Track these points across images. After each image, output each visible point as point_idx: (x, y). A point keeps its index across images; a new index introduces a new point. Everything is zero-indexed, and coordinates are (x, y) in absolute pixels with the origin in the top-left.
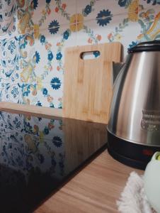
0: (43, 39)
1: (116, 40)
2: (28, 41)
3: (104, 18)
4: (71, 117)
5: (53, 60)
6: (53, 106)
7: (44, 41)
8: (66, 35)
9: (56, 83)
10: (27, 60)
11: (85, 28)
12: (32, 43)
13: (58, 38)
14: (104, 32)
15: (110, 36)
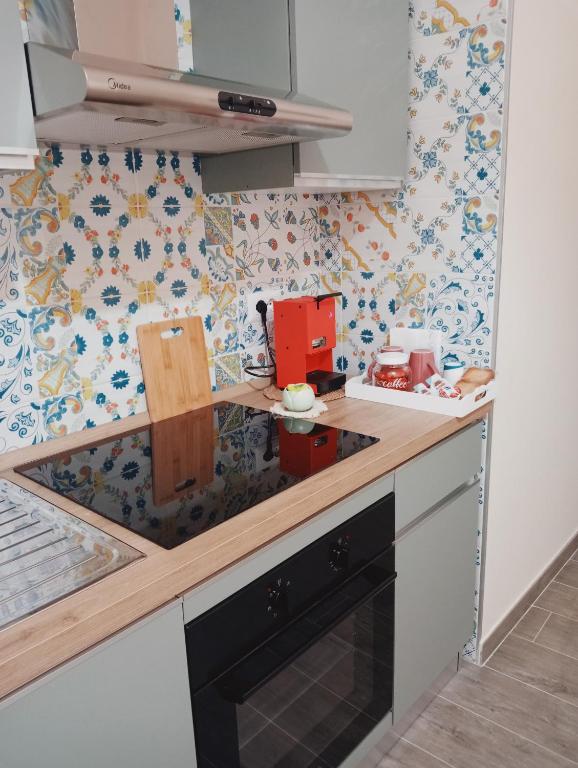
0: (91, 314)
1: (194, 314)
2: (57, 318)
3: (179, 289)
4: (165, 417)
5: (112, 344)
6: (119, 417)
7: (93, 317)
8: (133, 307)
9: (120, 380)
10: (55, 352)
11: (159, 299)
12: (66, 321)
13: (120, 310)
14: (181, 303)
15: (187, 309)
